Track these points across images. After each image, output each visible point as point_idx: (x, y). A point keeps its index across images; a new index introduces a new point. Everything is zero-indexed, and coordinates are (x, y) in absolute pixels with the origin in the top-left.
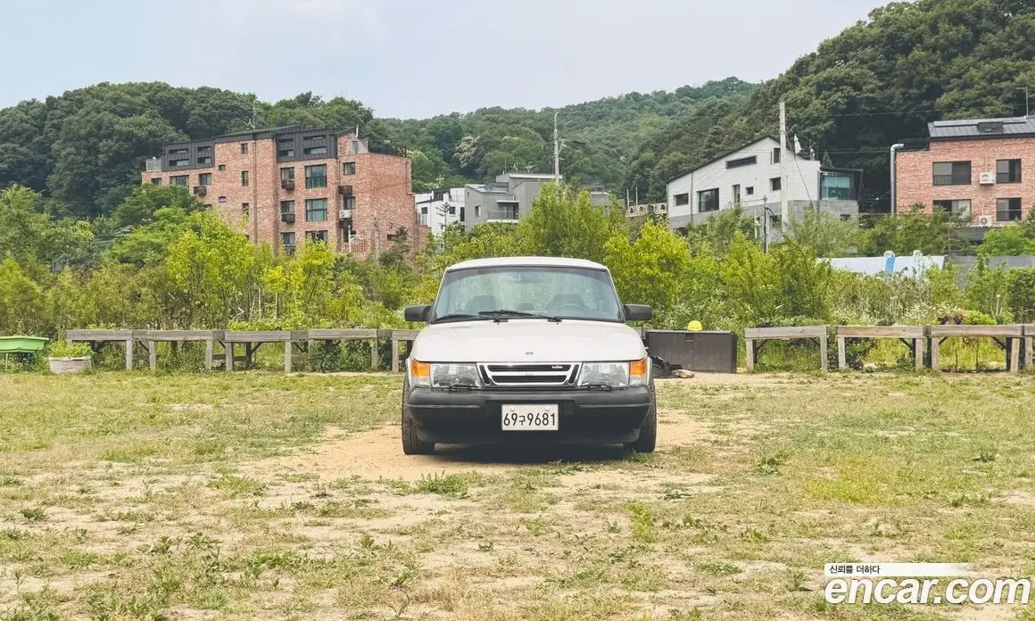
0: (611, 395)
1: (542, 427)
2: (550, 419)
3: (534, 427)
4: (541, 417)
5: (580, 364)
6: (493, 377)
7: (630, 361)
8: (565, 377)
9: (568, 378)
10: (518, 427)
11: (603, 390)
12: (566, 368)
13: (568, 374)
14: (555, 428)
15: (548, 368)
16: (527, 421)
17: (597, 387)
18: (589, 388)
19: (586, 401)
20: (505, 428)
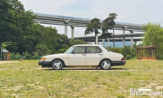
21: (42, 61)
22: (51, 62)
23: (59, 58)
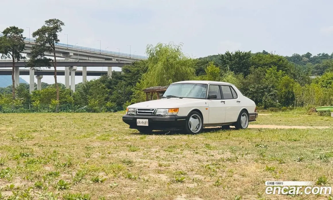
0: (163, 117)
1: (145, 125)
2: (147, 123)
3: (143, 125)
4: (145, 122)
5: (156, 109)
7: (169, 109)
9: (153, 113)
10: (140, 125)
12: (153, 110)
13: (153, 111)
14: (148, 125)
15: (149, 110)
16: (142, 123)
18: (158, 115)
20: (138, 125)
21: (169, 117)
22: (188, 118)
23: (198, 109)
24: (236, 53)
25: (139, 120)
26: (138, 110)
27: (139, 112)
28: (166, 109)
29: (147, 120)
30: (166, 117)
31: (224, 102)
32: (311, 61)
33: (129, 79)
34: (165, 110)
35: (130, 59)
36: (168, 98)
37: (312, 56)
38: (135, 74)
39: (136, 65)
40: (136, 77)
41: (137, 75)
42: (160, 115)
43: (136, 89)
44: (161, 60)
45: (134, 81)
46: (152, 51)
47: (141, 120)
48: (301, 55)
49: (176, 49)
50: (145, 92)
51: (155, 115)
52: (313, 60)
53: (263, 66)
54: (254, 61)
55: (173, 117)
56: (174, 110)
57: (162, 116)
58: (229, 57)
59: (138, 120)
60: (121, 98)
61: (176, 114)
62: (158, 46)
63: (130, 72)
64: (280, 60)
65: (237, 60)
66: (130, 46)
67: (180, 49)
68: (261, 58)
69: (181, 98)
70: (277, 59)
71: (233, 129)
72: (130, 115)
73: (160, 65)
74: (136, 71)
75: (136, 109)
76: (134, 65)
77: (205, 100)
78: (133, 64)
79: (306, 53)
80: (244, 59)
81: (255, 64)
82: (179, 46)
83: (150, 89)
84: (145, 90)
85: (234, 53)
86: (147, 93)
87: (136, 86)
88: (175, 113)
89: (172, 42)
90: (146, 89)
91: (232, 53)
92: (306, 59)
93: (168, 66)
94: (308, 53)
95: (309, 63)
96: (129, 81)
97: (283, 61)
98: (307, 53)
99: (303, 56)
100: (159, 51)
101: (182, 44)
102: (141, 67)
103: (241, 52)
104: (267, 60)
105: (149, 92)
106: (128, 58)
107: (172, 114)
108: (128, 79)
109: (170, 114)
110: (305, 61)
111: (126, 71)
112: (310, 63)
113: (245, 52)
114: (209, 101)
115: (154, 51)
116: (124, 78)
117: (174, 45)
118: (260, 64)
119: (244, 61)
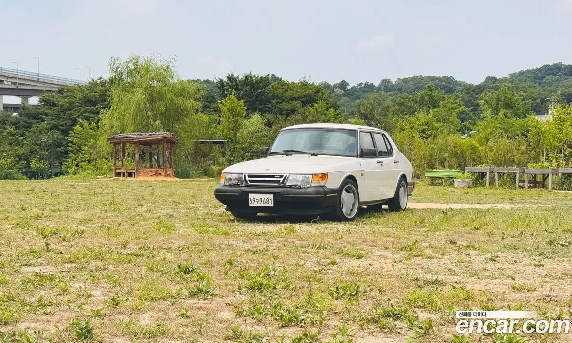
0: (298, 190)
1: (266, 205)
2: (270, 201)
3: (262, 205)
4: (265, 200)
5: (288, 175)
6: (249, 180)
7: (312, 175)
8: (280, 181)
9: (281, 182)
10: (256, 204)
11: (297, 188)
12: (281, 177)
13: (281, 180)
14: (272, 205)
15: (273, 177)
16: (260, 202)
17: (295, 187)
18: (291, 187)
19: (287, 193)
20: (250, 205)
21: (313, 189)
22: (339, 191)
23: (352, 174)
24: (246, 78)
25: (253, 195)
26: (249, 176)
27: (250, 181)
28: (307, 176)
29: (271, 196)
30: (309, 190)
31: (381, 162)
32: (348, 94)
33: (54, 119)
34: (305, 177)
35: (38, 81)
36: (287, 155)
37: (349, 87)
38: (65, 110)
39: (65, 94)
40: (66, 114)
41: (70, 112)
42: (296, 186)
43: (75, 138)
44: (140, 86)
45: (62, 121)
46: (119, 69)
47: (258, 196)
48: (332, 85)
49: (165, 67)
50: (111, 143)
51: (284, 187)
52: (351, 94)
53: (291, 101)
54: (275, 91)
55: (321, 189)
56: (320, 178)
57: (301, 188)
58: (234, 83)
59: (251, 196)
60: (38, 152)
61: (324, 185)
62: (131, 61)
63: (54, 105)
64: (318, 91)
65: (247, 88)
66: (39, 58)
67: (171, 68)
68: (287, 87)
69: (315, 155)
70: (313, 90)
71: (386, 210)
72: (231, 187)
73: (139, 94)
74: (68, 105)
75: (245, 176)
76: (62, 94)
77: (357, 158)
78: (60, 91)
79: (339, 82)
80: (259, 88)
81: (278, 97)
82: (169, 62)
83: (121, 137)
84: (112, 138)
85: (241, 77)
86: (115, 144)
87: (75, 131)
88: (322, 183)
89: (157, 54)
90: (115, 138)
91: (238, 77)
92: (339, 91)
93: (153, 97)
94: (344, 82)
95: (344, 98)
96: (53, 122)
97: (322, 93)
98: (342, 82)
99: (335, 86)
100: (135, 69)
101: (174, 57)
102: (76, 97)
103: (255, 76)
104: (297, 91)
105: (119, 143)
106: (33, 79)
107: (318, 185)
108: (52, 117)
109: (315, 185)
110: (338, 95)
111: (48, 103)
112: (346, 98)
113: (260, 77)
114: (363, 160)
115: (123, 70)
116: (43, 116)
117: (160, 60)
118: (286, 97)
119: (260, 91)
